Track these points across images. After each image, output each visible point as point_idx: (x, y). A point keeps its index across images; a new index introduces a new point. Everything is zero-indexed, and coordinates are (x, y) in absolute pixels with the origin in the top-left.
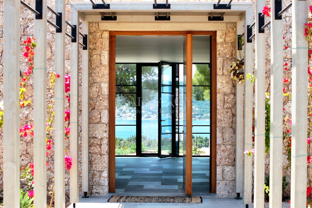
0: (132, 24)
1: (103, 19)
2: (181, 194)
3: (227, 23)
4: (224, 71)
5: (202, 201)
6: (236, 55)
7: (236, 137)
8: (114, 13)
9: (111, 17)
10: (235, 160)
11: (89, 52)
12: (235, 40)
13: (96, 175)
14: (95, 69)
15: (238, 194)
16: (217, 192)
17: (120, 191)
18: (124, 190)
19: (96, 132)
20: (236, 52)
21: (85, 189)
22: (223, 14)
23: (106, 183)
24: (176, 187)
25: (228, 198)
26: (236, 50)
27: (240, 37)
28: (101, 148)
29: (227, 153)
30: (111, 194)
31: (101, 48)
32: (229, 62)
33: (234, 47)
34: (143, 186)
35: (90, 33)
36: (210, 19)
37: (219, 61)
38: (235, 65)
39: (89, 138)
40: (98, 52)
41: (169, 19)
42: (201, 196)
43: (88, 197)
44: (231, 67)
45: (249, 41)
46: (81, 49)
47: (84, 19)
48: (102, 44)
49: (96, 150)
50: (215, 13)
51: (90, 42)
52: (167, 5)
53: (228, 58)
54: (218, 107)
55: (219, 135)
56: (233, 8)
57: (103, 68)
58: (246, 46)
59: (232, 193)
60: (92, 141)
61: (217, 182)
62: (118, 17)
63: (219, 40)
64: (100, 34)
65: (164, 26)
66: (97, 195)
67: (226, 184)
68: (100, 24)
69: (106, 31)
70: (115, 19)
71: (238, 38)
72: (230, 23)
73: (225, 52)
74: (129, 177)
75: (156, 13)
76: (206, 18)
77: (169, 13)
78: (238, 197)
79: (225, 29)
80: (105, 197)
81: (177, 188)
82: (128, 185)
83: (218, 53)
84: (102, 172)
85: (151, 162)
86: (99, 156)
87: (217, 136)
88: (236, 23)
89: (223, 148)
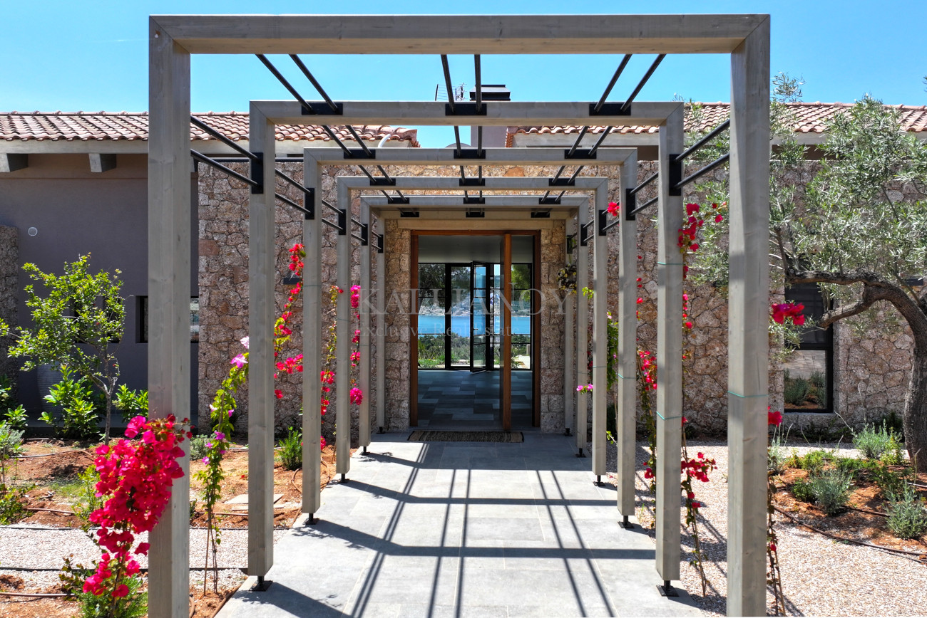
0: (438, 222)
1: (402, 216)
2: (497, 428)
3: (554, 220)
4: (550, 279)
5: (523, 440)
6: (565, 259)
7: (565, 359)
8: (415, 209)
9: (412, 213)
10: (563, 387)
11: (386, 256)
12: (564, 240)
13: (393, 405)
14: (393, 276)
15: (568, 430)
16: (542, 427)
17: (423, 424)
18: (428, 422)
19: (395, 353)
20: (564, 256)
21: (380, 423)
22: (550, 209)
23: (407, 416)
24: (491, 417)
25: (555, 435)
26: (564, 253)
27: (570, 238)
28: (400, 372)
29: (553, 379)
30: (412, 429)
31: (401, 250)
32: (556, 268)
33: (563, 250)
34: (452, 415)
35: (387, 232)
36: (533, 215)
37: (544, 266)
38: (564, 272)
39: (386, 360)
40: (397, 255)
41: (483, 215)
42: (522, 431)
43: (384, 433)
44: (559, 274)
45: (584, 244)
46: (376, 252)
47: (379, 215)
48: (401, 246)
49: (395, 374)
50: (540, 209)
51: (387, 244)
52: (481, 200)
53: (554, 263)
54: (543, 323)
55: (543, 356)
56: (563, 203)
57: (403, 275)
58: (580, 251)
59: (560, 428)
60: (390, 364)
61: (542, 414)
62: (421, 214)
63: (544, 241)
64: (399, 233)
65: (477, 224)
66: (395, 429)
67: (552, 417)
68: (399, 221)
69: (406, 230)
70: (417, 215)
71: (568, 239)
72: (558, 220)
73: (551, 255)
74: (435, 401)
75: (467, 209)
76: (528, 215)
77: (484, 209)
78: (568, 433)
79: (551, 228)
80: (404, 433)
81: (493, 419)
82: (434, 413)
83: (542, 257)
84: (401, 401)
85: (461, 377)
86: (398, 382)
87: (542, 358)
88: (565, 220)
89: (548, 372)
